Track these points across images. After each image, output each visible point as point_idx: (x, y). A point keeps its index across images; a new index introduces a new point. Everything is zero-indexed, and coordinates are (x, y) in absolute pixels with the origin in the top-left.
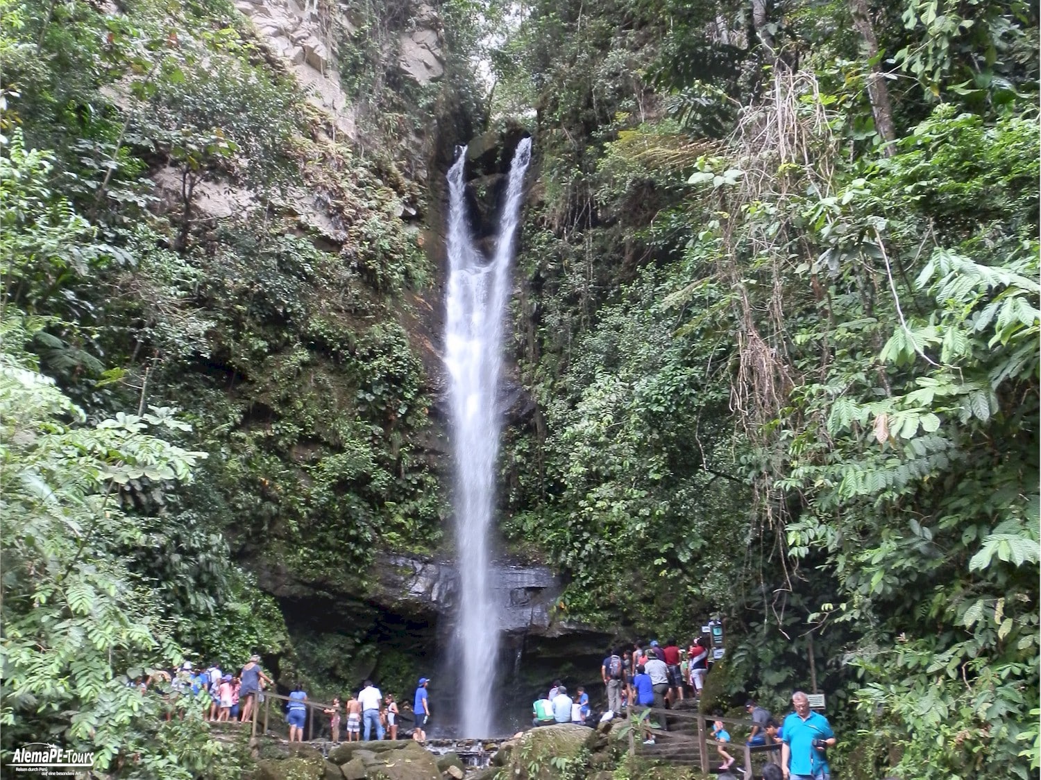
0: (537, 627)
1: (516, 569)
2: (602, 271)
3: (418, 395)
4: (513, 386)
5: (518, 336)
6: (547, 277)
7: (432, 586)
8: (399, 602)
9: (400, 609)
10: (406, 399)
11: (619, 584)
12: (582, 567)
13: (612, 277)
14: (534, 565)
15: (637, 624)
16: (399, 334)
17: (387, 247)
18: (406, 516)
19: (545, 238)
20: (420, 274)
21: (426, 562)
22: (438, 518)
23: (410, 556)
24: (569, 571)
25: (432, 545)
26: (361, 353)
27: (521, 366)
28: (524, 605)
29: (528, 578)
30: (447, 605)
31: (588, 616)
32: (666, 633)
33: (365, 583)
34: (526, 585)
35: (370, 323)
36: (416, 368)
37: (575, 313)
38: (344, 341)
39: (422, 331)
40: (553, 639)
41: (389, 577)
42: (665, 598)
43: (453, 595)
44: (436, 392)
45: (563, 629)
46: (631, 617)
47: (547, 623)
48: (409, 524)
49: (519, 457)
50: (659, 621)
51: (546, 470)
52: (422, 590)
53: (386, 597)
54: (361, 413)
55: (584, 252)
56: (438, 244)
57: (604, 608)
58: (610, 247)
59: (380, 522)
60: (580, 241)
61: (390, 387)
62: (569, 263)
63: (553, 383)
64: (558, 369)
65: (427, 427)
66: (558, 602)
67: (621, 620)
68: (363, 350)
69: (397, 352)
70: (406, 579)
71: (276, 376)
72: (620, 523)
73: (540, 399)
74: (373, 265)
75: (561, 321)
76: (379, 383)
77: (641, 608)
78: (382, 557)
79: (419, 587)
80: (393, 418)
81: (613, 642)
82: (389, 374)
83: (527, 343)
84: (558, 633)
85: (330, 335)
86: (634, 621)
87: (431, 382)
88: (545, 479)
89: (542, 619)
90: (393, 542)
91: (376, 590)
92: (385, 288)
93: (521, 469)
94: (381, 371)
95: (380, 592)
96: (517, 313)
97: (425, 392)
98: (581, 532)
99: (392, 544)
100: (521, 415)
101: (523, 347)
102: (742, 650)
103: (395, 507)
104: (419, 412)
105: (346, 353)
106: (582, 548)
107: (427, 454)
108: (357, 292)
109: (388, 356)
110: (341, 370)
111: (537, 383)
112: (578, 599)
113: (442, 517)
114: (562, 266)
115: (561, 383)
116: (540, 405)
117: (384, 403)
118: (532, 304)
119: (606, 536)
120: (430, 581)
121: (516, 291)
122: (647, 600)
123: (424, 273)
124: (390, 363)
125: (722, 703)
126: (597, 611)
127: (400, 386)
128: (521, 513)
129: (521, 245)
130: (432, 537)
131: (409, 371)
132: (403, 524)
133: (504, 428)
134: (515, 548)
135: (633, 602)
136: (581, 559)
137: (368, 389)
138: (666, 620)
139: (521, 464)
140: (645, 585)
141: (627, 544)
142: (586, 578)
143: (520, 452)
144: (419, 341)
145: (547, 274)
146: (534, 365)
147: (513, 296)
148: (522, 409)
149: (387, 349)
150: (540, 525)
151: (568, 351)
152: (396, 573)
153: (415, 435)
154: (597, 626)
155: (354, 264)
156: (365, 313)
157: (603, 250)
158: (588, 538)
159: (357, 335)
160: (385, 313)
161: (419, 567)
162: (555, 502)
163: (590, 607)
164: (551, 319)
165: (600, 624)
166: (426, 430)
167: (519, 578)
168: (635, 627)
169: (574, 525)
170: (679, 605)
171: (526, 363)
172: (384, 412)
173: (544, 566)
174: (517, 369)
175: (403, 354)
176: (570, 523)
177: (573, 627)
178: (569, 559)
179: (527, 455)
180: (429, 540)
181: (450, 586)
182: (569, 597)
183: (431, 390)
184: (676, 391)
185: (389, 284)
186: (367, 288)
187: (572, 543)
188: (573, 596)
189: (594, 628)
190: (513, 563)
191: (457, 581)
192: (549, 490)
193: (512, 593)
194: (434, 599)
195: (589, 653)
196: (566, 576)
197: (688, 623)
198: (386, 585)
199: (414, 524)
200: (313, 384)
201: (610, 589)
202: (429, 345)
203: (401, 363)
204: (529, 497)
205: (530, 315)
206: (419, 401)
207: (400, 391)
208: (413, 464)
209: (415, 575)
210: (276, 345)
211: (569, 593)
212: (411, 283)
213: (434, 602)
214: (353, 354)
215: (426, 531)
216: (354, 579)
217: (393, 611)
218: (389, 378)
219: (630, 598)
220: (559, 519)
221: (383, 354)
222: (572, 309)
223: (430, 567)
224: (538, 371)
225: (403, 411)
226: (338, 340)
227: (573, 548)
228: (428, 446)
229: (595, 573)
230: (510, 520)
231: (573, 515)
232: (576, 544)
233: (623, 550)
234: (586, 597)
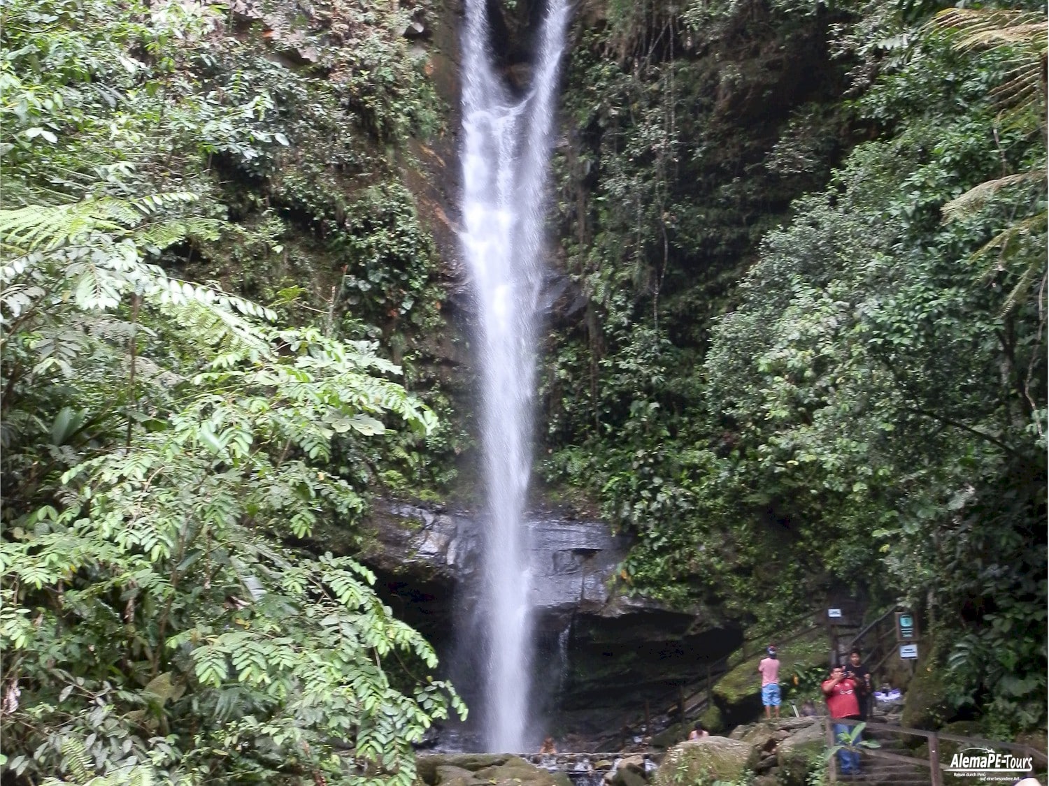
0: (589, 603)
1: (560, 524)
2: (686, 120)
3: (427, 284)
4: (556, 275)
5: (563, 206)
6: (607, 126)
7: (447, 544)
8: (404, 565)
9: (405, 574)
10: (413, 289)
11: (703, 548)
12: (652, 524)
13: (699, 129)
14: (584, 520)
15: (727, 602)
16: (404, 200)
17: (390, 78)
18: (409, 449)
19: (606, 71)
20: (429, 115)
21: (439, 512)
22: (452, 452)
23: (416, 503)
24: (633, 529)
25: (442, 489)
26: (353, 224)
27: (566, 248)
28: (571, 573)
29: (578, 536)
30: (467, 571)
31: (660, 590)
32: (769, 616)
33: (359, 539)
34: (574, 546)
35: (364, 183)
36: (425, 246)
37: (646, 178)
38: (330, 207)
39: (433, 195)
40: (612, 619)
41: (390, 530)
42: (767, 569)
43: (474, 558)
44: (451, 280)
45: (626, 608)
46: (719, 594)
47: (604, 598)
48: (413, 459)
49: (563, 372)
50: (759, 600)
51: (600, 391)
52: (434, 550)
53: (387, 559)
54: (351, 307)
55: (659, 93)
56: (452, 75)
57: (681, 580)
58: (697, 88)
59: (377, 457)
60: (655, 78)
61: (391, 272)
62: (640, 108)
63: (613, 273)
64: (619, 254)
65: (438, 328)
66: (620, 569)
67: (705, 596)
68: (355, 220)
69: (401, 225)
70: (413, 535)
71: (238, 253)
72: (703, 466)
73: (595, 293)
74: (371, 102)
75: (627, 188)
76: (376, 267)
77: (732, 580)
78: (380, 504)
79: (430, 546)
80: (395, 314)
81: (693, 625)
82: (391, 255)
83: (575, 216)
84: (619, 612)
85: (310, 198)
86: (724, 598)
87: (445, 267)
88: (600, 404)
89: (598, 594)
90: (391, 483)
91: (374, 549)
92: (385, 135)
93: (566, 388)
94: (380, 251)
95: (378, 552)
96: (562, 174)
97: (436, 280)
98: (650, 477)
99: (391, 487)
100: (566, 315)
101: (570, 221)
102: (960, 649)
103: (394, 436)
104: (428, 307)
105: (333, 223)
106: (653, 499)
107: (439, 364)
108: (348, 140)
109: (389, 230)
110: (324, 247)
111: (590, 272)
112: (647, 567)
113: (457, 451)
114: (628, 112)
115: (625, 273)
116: (595, 303)
117: (382, 295)
118: (584, 162)
119: (685, 483)
120: (444, 538)
121: (561, 144)
122: (743, 571)
123: (433, 115)
124: (392, 239)
125: (934, 716)
126: (671, 583)
127: (404, 271)
128: (563, 448)
129: (569, 79)
130: (443, 479)
131: (417, 251)
132: (404, 460)
133: (543, 333)
134: (556, 496)
135: (722, 573)
136: (650, 513)
137: (361, 273)
138: (769, 598)
139: (565, 381)
140: (738, 550)
141: (714, 495)
142: (657, 539)
143: (564, 365)
144: (430, 208)
145: (607, 122)
146: (585, 247)
147: (557, 150)
148: (568, 306)
149: (389, 220)
150: (591, 466)
151: (637, 230)
152: (399, 527)
153: (423, 338)
154: (673, 604)
155: (345, 100)
156: (358, 168)
157: (686, 92)
158: (661, 486)
159: (346, 199)
160: (385, 170)
161: (430, 518)
162: (613, 435)
163: (664, 578)
164: (614, 185)
165: (676, 603)
166: (437, 332)
167: (565, 536)
168: (725, 606)
169: (641, 466)
170: (788, 580)
171: (575, 244)
172: (383, 306)
173: (597, 521)
174: (561, 252)
175: (408, 227)
176: (635, 465)
177: (638, 605)
178: (637, 514)
179: (571, 369)
180: (441, 483)
181: (471, 545)
182: (635, 563)
183: (445, 278)
184: (928, 320)
185: (391, 130)
186: (361, 134)
187: (638, 491)
188: (640, 563)
189: (668, 607)
190: (553, 515)
191: (480, 538)
192: (605, 418)
193: (555, 556)
194: (450, 562)
195: (660, 639)
196: (630, 535)
197: (799, 603)
198: (386, 542)
199: (420, 460)
200: (287, 265)
201: (691, 555)
202: (442, 216)
203: (406, 239)
204: (576, 428)
205: (580, 177)
206: (428, 292)
207: (404, 278)
208: (419, 378)
209: (424, 529)
210: (238, 210)
211: (634, 559)
212: (416, 127)
213: (451, 566)
214: (341, 225)
215: (435, 470)
216: (345, 533)
217: (396, 576)
218: (391, 260)
219: (718, 567)
220: (620, 458)
221: (383, 226)
222: (642, 172)
223: (444, 519)
224: (591, 255)
225: (408, 305)
226: (321, 205)
227: (639, 498)
228: (441, 354)
229: (670, 532)
230: (549, 457)
231: (640, 453)
232: (645, 493)
233: (709, 503)
234: (658, 565)
